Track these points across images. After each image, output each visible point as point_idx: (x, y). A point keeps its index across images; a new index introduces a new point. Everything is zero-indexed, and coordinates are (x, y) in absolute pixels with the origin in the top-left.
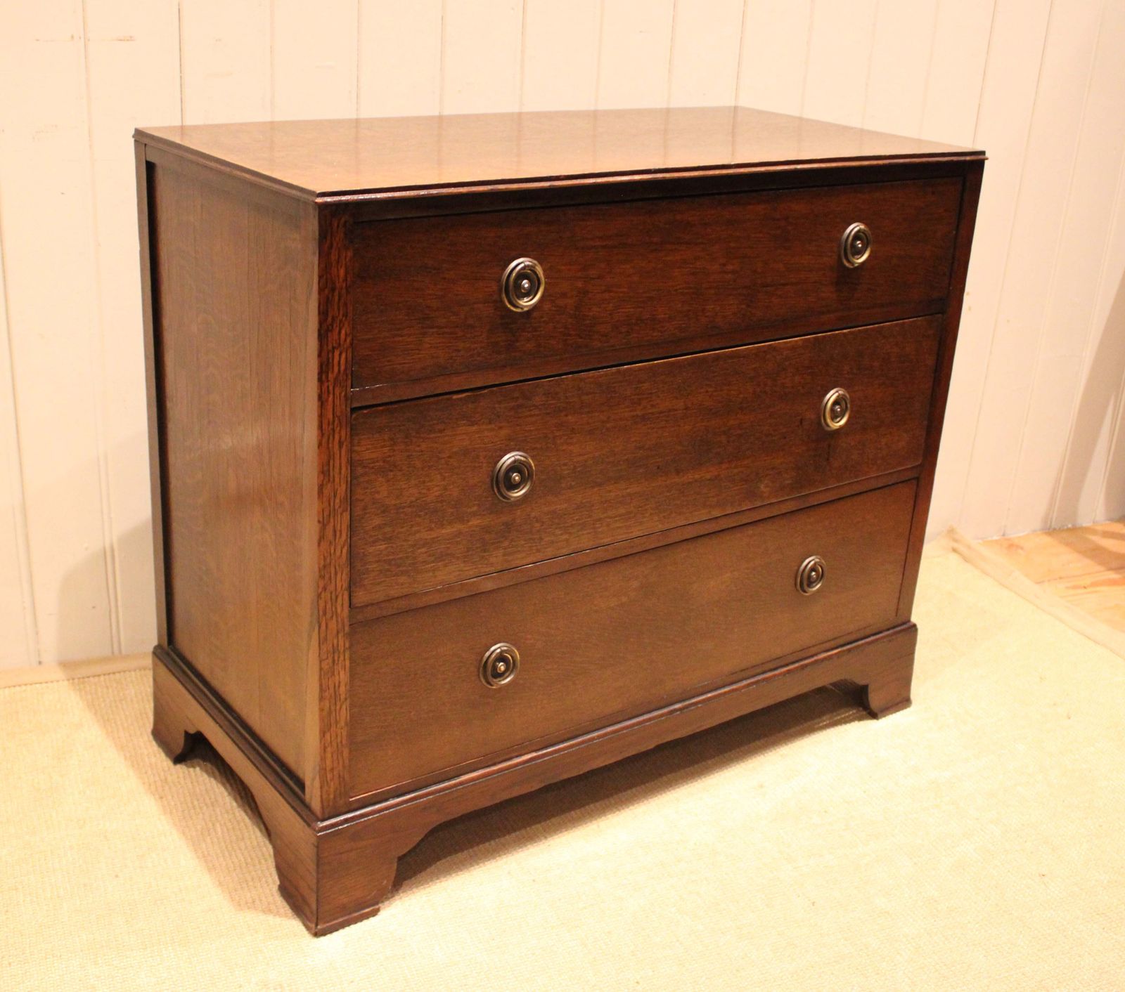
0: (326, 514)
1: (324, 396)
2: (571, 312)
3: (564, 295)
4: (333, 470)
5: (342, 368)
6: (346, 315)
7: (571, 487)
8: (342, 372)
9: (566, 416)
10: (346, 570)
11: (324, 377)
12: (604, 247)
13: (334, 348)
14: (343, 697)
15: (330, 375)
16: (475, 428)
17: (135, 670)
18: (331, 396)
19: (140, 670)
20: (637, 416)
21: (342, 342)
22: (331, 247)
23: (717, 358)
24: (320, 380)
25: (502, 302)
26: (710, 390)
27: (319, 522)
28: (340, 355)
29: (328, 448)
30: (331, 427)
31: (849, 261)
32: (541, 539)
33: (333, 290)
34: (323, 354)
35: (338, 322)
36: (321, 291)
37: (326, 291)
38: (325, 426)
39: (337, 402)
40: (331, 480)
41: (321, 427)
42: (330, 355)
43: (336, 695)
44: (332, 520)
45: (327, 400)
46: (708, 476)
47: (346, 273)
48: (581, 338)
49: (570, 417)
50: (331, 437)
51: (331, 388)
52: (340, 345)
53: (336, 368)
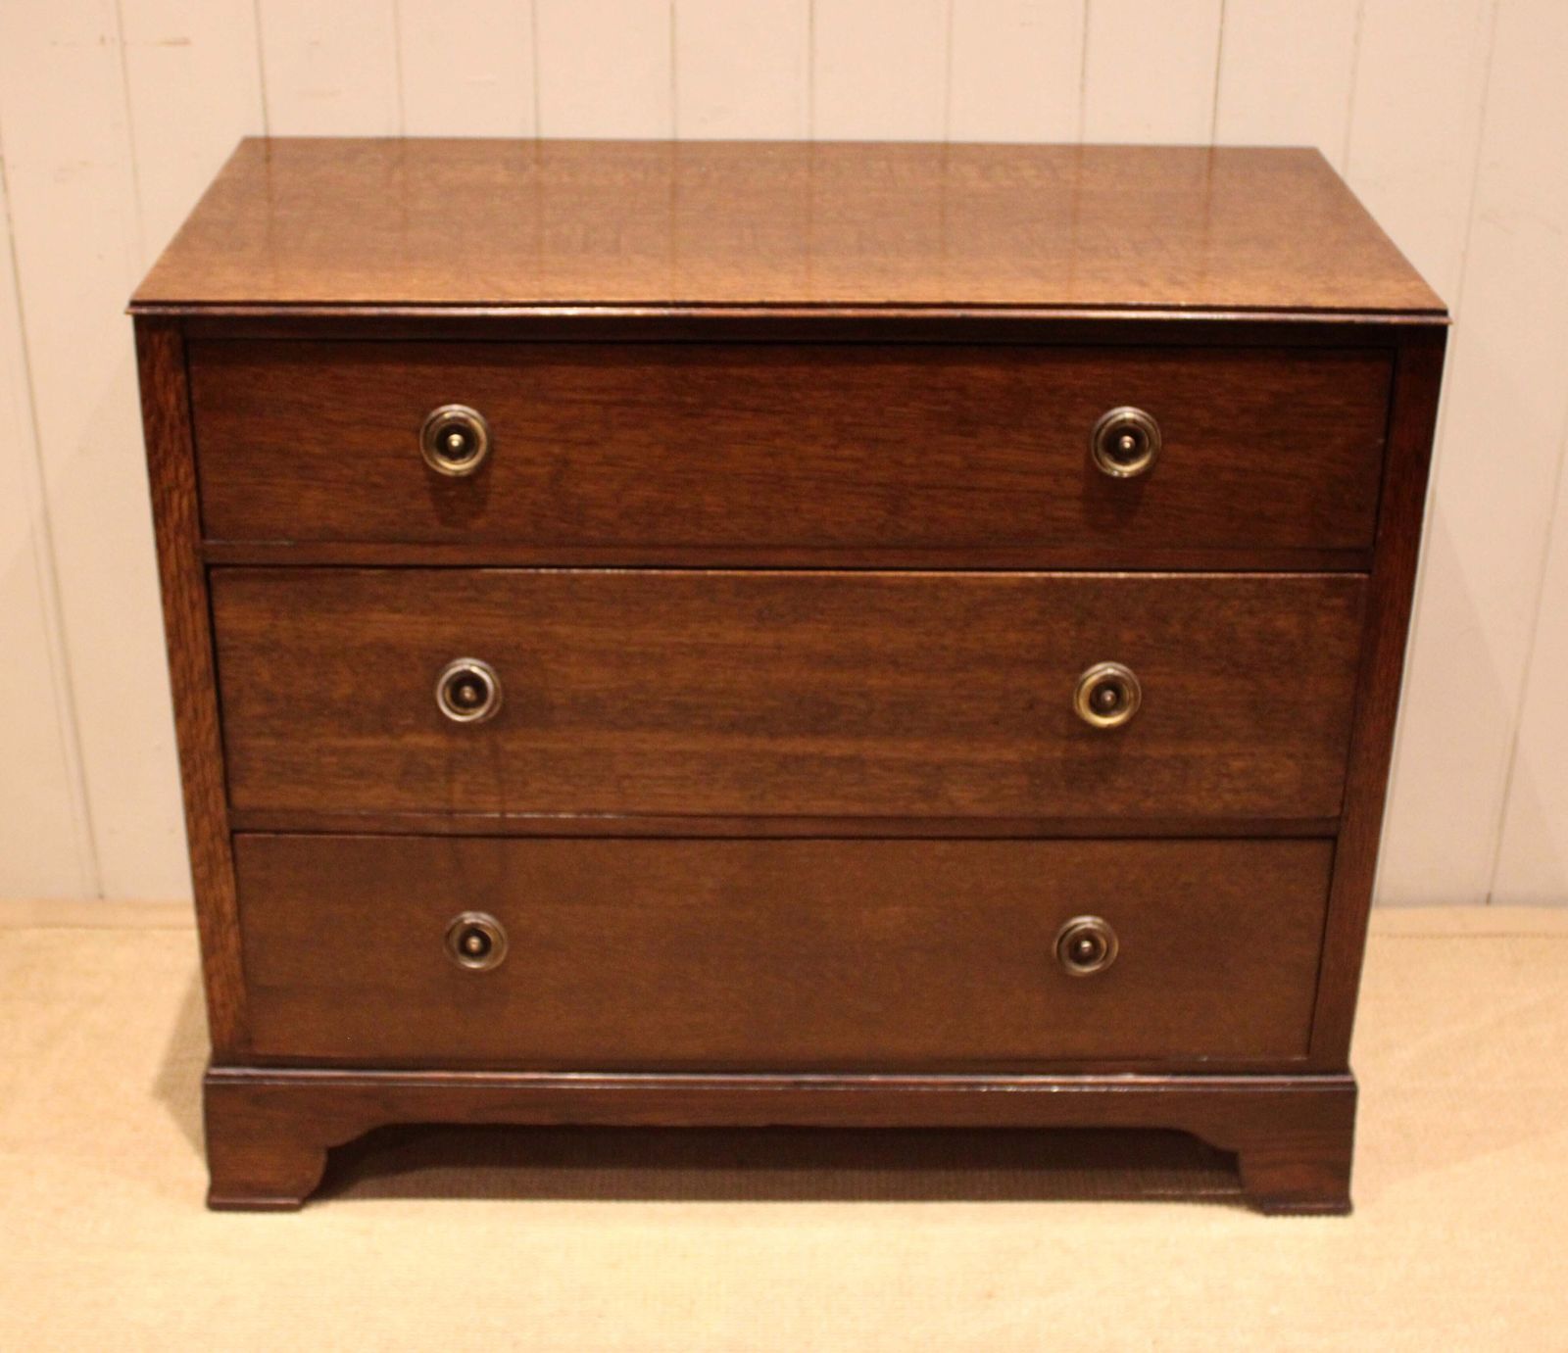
1: (163, 544)
3: (528, 462)
4: (186, 634)
5: (186, 513)
6: (184, 450)
7: (571, 723)
8: (185, 518)
10: (219, 761)
11: (161, 523)
12: (595, 402)
13: (170, 490)
14: (230, 918)
15: (168, 519)
16: (397, 617)
18: (172, 547)
20: (681, 644)
21: (181, 483)
22: (152, 367)
23: (835, 582)
24: (157, 525)
25: (422, 458)
26: (825, 627)
28: (181, 497)
32: (525, 784)
33: (161, 417)
34: (157, 494)
35: (173, 458)
37: (152, 419)
38: (168, 578)
39: (182, 553)
40: (183, 647)
42: (166, 496)
43: (218, 911)
46: (837, 753)
47: (179, 399)
48: (566, 522)
50: (178, 595)
52: (178, 486)
53: (176, 515)
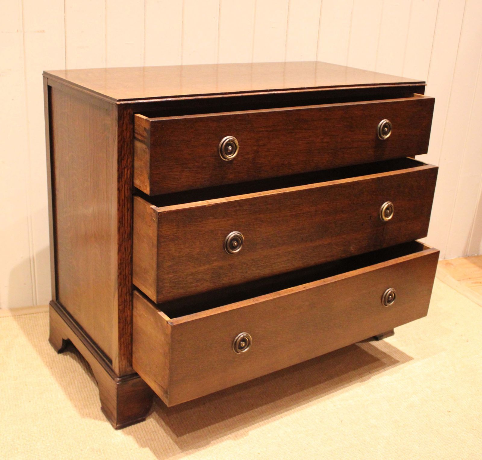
0: (121, 240)
1: (120, 189)
2: (251, 161)
3: (248, 153)
4: (124, 221)
5: (128, 176)
8: (128, 178)
9: (259, 215)
11: (120, 181)
12: (266, 131)
13: (124, 168)
14: (129, 322)
15: (123, 179)
17: (43, 313)
19: (45, 312)
20: (293, 215)
21: (128, 165)
22: (123, 123)
24: (118, 181)
25: (219, 156)
27: (118, 244)
28: (127, 170)
29: (122, 211)
30: (123, 202)
31: (381, 137)
33: (124, 142)
34: (120, 169)
35: (127, 156)
36: (119, 142)
38: (120, 201)
39: (126, 191)
40: (124, 225)
41: (119, 202)
42: (123, 170)
43: (126, 321)
44: (124, 243)
45: (122, 190)
48: (256, 173)
49: (261, 215)
50: (124, 206)
51: (123, 185)
52: (127, 166)
53: (126, 176)
